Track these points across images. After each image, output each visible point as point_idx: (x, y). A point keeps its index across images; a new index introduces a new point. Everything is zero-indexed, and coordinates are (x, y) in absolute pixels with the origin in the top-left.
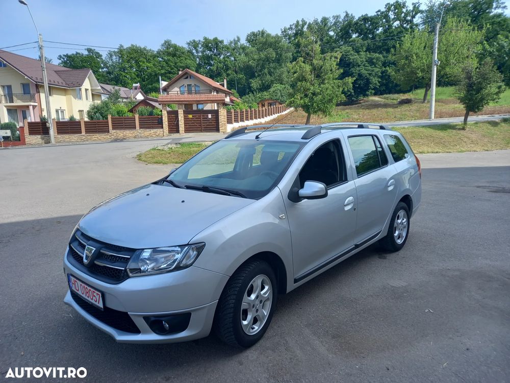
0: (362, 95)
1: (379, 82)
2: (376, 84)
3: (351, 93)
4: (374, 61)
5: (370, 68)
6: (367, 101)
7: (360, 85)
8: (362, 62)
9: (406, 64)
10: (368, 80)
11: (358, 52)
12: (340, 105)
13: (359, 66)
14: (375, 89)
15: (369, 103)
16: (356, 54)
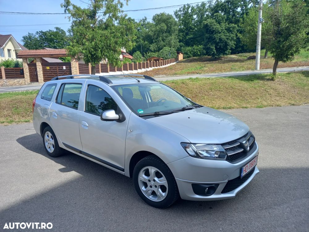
0: (222, 54)
1: (234, 44)
2: (232, 45)
3: (214, 52)
4: (231, 29)
5: (228, 34)
6: (226, 58)
7: (220, 46)
8: (222, 30)
9: (251, 30)
10: (226, 42)
11: (219, 23)
12: (206, 61)
13: (220, 33)
14: (231, 49)
15: (228, 59)
16: (218, 24)
